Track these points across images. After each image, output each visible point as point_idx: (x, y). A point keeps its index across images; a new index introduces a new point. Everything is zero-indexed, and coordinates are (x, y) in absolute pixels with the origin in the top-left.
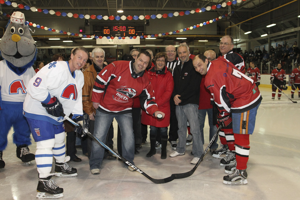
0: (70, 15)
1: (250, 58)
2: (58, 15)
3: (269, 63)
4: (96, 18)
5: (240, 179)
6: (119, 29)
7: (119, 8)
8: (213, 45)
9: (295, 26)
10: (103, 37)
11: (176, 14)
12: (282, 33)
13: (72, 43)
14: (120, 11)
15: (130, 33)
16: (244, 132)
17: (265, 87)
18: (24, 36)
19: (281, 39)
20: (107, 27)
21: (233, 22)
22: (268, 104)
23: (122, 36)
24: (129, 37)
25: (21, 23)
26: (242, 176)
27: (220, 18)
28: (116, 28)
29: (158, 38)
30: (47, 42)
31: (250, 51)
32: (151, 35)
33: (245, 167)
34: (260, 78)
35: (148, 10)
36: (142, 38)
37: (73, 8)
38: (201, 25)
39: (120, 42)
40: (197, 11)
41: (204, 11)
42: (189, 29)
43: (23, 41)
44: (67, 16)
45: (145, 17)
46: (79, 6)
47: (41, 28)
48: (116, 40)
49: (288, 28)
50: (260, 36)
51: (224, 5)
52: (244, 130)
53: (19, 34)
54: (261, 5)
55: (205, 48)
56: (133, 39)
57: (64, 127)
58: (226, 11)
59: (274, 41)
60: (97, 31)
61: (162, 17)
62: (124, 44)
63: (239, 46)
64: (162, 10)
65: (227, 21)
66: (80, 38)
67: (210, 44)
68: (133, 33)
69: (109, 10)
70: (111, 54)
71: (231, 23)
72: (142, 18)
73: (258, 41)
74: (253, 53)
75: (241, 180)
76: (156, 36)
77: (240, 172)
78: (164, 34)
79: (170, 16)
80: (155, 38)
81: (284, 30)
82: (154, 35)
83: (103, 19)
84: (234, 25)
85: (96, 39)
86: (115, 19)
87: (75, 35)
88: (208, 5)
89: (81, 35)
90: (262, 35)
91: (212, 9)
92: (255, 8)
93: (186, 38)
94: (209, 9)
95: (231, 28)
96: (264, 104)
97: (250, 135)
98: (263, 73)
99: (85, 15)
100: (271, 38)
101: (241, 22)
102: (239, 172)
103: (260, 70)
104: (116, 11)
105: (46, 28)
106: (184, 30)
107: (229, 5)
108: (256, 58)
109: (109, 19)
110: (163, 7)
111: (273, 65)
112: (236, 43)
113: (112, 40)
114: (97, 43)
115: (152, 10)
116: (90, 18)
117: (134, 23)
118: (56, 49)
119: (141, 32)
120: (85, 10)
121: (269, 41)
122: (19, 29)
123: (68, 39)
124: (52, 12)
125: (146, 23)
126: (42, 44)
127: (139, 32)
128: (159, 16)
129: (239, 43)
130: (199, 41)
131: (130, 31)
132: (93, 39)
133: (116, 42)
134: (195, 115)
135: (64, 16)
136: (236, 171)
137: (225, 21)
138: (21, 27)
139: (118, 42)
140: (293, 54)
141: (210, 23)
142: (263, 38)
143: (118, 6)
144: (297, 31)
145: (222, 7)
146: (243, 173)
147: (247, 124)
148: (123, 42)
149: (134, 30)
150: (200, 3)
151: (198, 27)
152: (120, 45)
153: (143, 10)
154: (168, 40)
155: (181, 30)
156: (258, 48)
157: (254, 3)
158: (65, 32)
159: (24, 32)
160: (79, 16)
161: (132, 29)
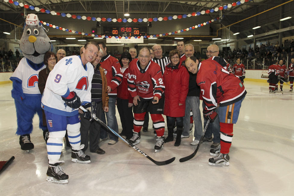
0: (84, 18)
1: (238, 56)
2: (74, 18)
3: (254, 60)
4: (106, 21)
5: (223, 161)
6: (126, 30)
7: (126, 12)
8: (206, 44)
9: (278, 29)
10: (112, 36)
11: (175, 17)
12: (266, 34)
13: (86, 42)
14: (127, 15)
15: (135, 33)
16: (229, 121)
17: (250, 81)
18: (40, 36)
19: (265, 40)
20: (116, 29)
21: (223, 24)
22: (253, 95)
23: (128, 36)
24: (134, 37)
25: (36, 25)
26: (225, 159)
27: (212, 21)
28: (123, 29)
29: (159, 38)
30: (64, 41)
31: (237, 50)
32: (153, 35)
33: (228, 151)
34: (245, 72)
35: (151, 14)
36: (145, 38)
37: (87, 12)
38: (196, 27)
39: (126, 41)
40: (193, 15)
41: (199, 15)
42: (186, 30)
43: (39, 41)
44: (81, 19)
45: (148, 20)
46: (92, 10)
47: (59, 29)
48: (123, 39)
49: (271, 30)
50: (247, 37)
51: (216, 10)
52: (229, 120)
53: (35, 35)
54: (248, 10)
55: (200, 46)
56: (137, 38)
57: (80, 118)
58: (217, 15)
59: (259, 41)
60: (106, 32)
61: (163, 20)
62: (130, 43)
63: (228, 45)
64: (162, 14)
65: (218, 24)
66: (93, 38)
67: (203, 44)
68: (138, 33)
69: (118, 13)
70: (118, 51)
71: (222, 25)
72: (145, 20)
73: (245, 41)
74: (240, 51)
75: (224, 163)
76: (157, 36)
77: (224, 156)
78: (164, 34)
79: (170, 19)
80: (157, 38)
81: (268, 32)
82: (156, 35)
83: (112, 21)
84: (225, 27)
85: (106, 39)
86: (122, 22)
87: (88, 35)
88: (202, 10)
89: (93, 35)
90: (248, 36)
91: (206, 13)
92: (243, 12)
93: (183, 38)
94: (203, 13)
95: (221, 30)
96: (249, 95)
97: (234, 124)
98: (249, 69)
99: (97, 18)
100: (256, 39)
101: (230, 24)
102: (222, 155)
103: (247, 66)
104: (123, 15)
105: (64, 29)
106: (181, 31)
107: (221, 9)
108: (243, 56)
109: (117, 21)
110: (164, 11)
111: (257, 62)
112: (226, 43)
113: (119, 39)
114: (107, 42)
115: (154, 14)
116: (101, 21)
117: (139, 24)
118: (72, 47)
119: (145, 32)
120: (97, 13)
121: (254, 41)
122: (35, 30)
123: (82, 38)
124: (69, 16)
125: (148, 25)
126: (60, 43)
127: (143, 32)
128: (160, 19)
129: (229, 43)
130: (194, 40)
131: (135, 32)
132: (104, 38)
133: (123, 41)
134: (196, 105)
135: (79, 18)
136: (220, 155)
137: (217, 23)
138: (36, 28)
139: (125, 41)
140: (275, 52)
141: (204, 25)
142: (249, 39)
143: (125, 10)
144: (279, 33)
145: (214, 12)
146: (226, 157)
147: (232, 115)
148: (129, 41)
149: (138, 31)
150: (195, 8)
151: (193, 28)
152: (126, 44)
153: (147, 14)
154: (167, 39)
155: (179, 32)
156: (244, 47)
157: (242, 8)
158: (80, 33)
159: (39, 32)
160: (91, 19)
161: (137, 30)
